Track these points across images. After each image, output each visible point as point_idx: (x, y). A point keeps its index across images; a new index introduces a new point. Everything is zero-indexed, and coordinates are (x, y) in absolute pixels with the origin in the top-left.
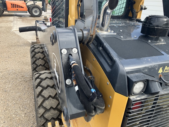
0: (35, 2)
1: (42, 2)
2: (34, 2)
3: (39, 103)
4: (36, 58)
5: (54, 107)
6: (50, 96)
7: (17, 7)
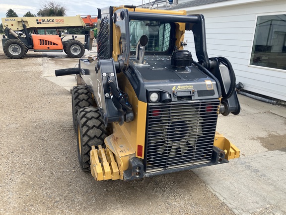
0: (75, 35)
1: (84, 36)
2: (73, 37)
3: (84, 132)
4: (79, 99)
5: (98, 136)
6: (94, 126)
7: (49, 45)
